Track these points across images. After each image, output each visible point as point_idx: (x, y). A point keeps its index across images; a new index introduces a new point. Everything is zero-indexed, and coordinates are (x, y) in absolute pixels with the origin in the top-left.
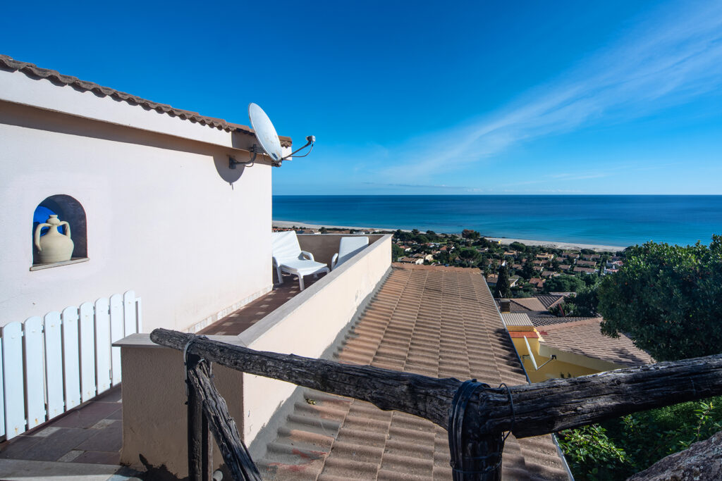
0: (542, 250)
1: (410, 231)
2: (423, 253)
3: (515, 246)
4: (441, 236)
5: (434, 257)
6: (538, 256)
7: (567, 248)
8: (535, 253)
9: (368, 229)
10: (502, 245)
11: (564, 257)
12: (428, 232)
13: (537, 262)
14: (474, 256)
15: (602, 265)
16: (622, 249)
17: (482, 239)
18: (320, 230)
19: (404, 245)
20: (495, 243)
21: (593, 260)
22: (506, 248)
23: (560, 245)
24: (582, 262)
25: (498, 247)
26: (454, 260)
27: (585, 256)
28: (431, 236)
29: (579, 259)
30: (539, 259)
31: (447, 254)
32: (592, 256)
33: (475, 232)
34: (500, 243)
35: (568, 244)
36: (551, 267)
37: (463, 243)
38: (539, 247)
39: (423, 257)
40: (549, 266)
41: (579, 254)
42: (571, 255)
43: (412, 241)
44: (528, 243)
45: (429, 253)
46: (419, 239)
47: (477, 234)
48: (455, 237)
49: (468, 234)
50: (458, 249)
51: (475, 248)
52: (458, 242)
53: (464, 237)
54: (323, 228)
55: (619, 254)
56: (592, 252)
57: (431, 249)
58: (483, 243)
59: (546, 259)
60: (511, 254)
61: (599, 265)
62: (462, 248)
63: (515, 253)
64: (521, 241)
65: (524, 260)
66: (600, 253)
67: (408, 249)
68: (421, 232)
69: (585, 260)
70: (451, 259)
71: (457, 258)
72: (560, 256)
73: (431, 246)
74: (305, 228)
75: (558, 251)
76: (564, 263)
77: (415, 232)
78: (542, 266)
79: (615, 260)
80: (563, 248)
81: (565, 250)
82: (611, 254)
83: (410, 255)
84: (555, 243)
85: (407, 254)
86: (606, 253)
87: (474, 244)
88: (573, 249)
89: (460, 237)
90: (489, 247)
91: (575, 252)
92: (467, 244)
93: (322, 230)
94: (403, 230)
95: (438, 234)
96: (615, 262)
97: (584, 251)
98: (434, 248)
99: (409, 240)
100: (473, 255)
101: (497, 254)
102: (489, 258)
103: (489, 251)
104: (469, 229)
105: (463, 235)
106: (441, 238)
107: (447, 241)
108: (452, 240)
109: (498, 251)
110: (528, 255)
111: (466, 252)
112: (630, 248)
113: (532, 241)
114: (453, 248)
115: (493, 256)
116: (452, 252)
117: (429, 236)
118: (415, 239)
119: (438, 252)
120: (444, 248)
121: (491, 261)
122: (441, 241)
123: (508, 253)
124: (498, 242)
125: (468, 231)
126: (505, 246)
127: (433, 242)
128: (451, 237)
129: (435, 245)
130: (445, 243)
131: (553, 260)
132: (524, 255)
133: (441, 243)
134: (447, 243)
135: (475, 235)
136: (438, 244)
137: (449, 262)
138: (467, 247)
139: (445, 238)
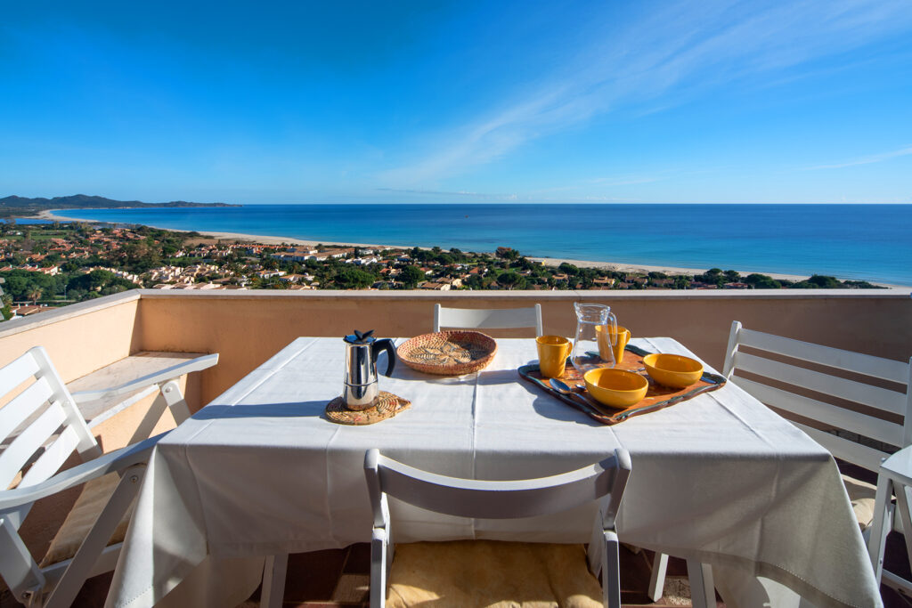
0: (600, 273)
1: (430, 249)
2: (449, 276)
3: (565, 268)
4: (468, 255)
5: (463, 282)
6: (595, 281)
7: (630, 271)
8: (592, 277)
9: (376, 246)
10: (548, 267)
11: (628, 282)
12: (452, 250)
14: (517, 281)
16: (701, 272)
17: (521, 260)
18: (316, 248)
19: (423, 266)
20: (538, 264)
21: (666, 286)
22: (553, 271)
23: (620, 268)
25: (543, 269)
26: (489, 286)
27: (655, 281)
28: (456, 255)
29: (648, 285)
30: (597, 285)
31: (479, 278)
32: (665, 281)
33: (513, 251)
34: (543, 264)
35: (631, 266)
37: (497, 264)
38: (594, 269)
39: (450, 281)
41: (647, 278)
42: (637, 279)
43: (433, 260)
44: (579, 264)
45: (456, 277)
46: (442, 259)
47: (516, 253)
48: (486, 256)
49: (504, 252)
50: (493, 272)
51: (512, 270)
52: (491, 262)
53: (498, 257)
54: (320, 245)
55: (697, 278)
56: (662, 276)
57: (458, 271)
58: (523, 264)
59: (606, 285)
60: (561, 278)
62: (499, 272)
63: (566, 276)
64: (571, 262)
65: (578, 286)
66: (673, 277)
67: (429, 272)
68: (444, 251)
69: (655, 286)
70: (485, 282)
71: (494, 284)
72: (623, 281)
73: (458, 268)
74: (297, 245)
75: (620, 275)
77: (436, 250)
80: (625, 271)
81: (628, 274)
82: (687, 278)
83: (433, 280)
84: (613, 265)
85: (429, 278)
86: (681, 277)
87: (512, 266)
88: (638, 272)
89: (493, 257)
90: (532, 269)
91: (642, 275)
92: (503, 266)
93: (319, 248)
94: (421, 248)
95: (464, 253)
97: (652, 275)
98: (462, 270)
99: (429, 260)
100: (515, 279)
101: (543, 278)
102: (534, 283)
103: (533, 275)
104: (505, 247)
105: (497, 253)
106: (469, 257)
107: (478, 261)
108: (484, 261)
109: (544, 275)
110: (584, 279)
111: (507, 275)
112: (714, 272)
113: (584, 262)
114: (486, 270)
115: (538, 280)
116: (484, 276)
117: (454, 255)
118: (436, 259)
119: (468, 276)
120: (475, 271)
121: (537, 288)
122: (469, 262)
123: (557, 278)
124: (541, 263)
125: (503, 249)
126: (552, 268)
127: (460, 263)
128: (482, 257)
129: (463, 266)
130: (475, 264)
131: (615, 285)
132: (578, 280)
133: (470, 264)
134: (477, 264)
135: (513, 254)
136: (466, 266)
137: (482, 288)
138: (504, 270)
139: (474, 257)
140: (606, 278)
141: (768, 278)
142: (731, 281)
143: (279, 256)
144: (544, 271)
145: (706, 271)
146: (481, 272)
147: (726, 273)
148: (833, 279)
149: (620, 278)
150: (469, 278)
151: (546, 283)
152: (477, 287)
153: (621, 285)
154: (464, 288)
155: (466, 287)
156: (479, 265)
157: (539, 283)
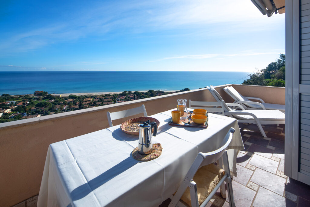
0: (87, 97)
3: (71, 97)
4: (15, 96)
5: (12, 110)
6: (85, 100)
7: (98, 95)
8: (83, 99)
10: (63, 97)
11: (98, 99)
12: (3, 95)
13: (85, 103)
14: (47, 105)
15: (115, 100)
16: (121, 92)
17: (48, 96)
20: (58, 97)
21: (111, 98)
22: (66, 98)
23: (94, 94)
24: (106, 100)
25: (60, 98)
26: (30, 110)
27: (107, 97)
28: (7, 97)
29: (105, 99)
30: (86, 101)
31: (23, 107)
32: (110, 97)
33: (44, 92)
34: (61, 96)
35: (98, 93)
36: (93, 104)
37: (35, 99)
38: (84, 96)
39: (2, 111)
40: (91, 103)
41: (104, 96)
42: (101, 97)
44: (77, 95)
45: (7, 108)
47: (46, 93)
48: (27, 96)
49: (39, 93)
50: (32, 103)
51: (44, 101)
52: (31, 98)
53: (35, 95)
55: (120, 94)
56: (109, 95)
58: (50, 97)
59: (89, 101)
60: (70, 101)
61: (114, 100)
62: (36, 102)
63: (72, 100)
64: (74, 94)
65: (78, 103)
66: (113, 95)
69: (107, 99)
70: (28, 109)
71: (33, 108)
72: (96, 99)
73: (8, 104)
75: (94, 97)
76: (98, 101)
78: (87, 104)
79: (119, 97)
80: (96, 95)
81: (97, 96)
82: (117, 95)
84: (92, 93)
86: (115, 95)
87: (44, 99)
88: (101, 95)
89: (32, 96)
90: (54, 99)
91: (102, 96)
92: (38, 99)
95: (13, 96)
96: (120, 98)
97: (106, 95)
100: (46, 104)
101: (61, 102)
102: (56, 105)
103: (55, 101)
104: (39, 91)
105: (35, 94)
106: (16, 98)
107: (22, 99)
108: (26, 98)
109: (61, 101)
110: (80, 100)
111: (41, 103)
112: (125, 92)
113: (80, 93)
114: (28, 102)
115: (58, 103)
116: (27, 105)
119: (15, 107)
120: (21, 104)
121: (58, 106)
122: (16, 100)
123: (68, 101)
124: (60, 96)
125: (39, 92)
126: (65, 97)
127: (10, 101)
128: (25, 97)
129: (12, 102)
130: (20, 100)
131: (92, 101)
132: (77, 101)
133: (17, 101)
134: (22, 100)
135: (44, 94)
136: (14, 102)
137: (26, 111)
138: (39, 101)
139: (20, 97)
141: (139, 92)
142: (130, 94)
144: (61, 99)
145: (123, 92)
146: (24, 104)
147: (128, 92)
148: (153, 90)
150: (17, 107)
151: (62, 104)
152: (22, 112)
153: (95, 100)
154: (13, 113)
155: (14, 112)
156: (23, 101)
157: (59, 105)
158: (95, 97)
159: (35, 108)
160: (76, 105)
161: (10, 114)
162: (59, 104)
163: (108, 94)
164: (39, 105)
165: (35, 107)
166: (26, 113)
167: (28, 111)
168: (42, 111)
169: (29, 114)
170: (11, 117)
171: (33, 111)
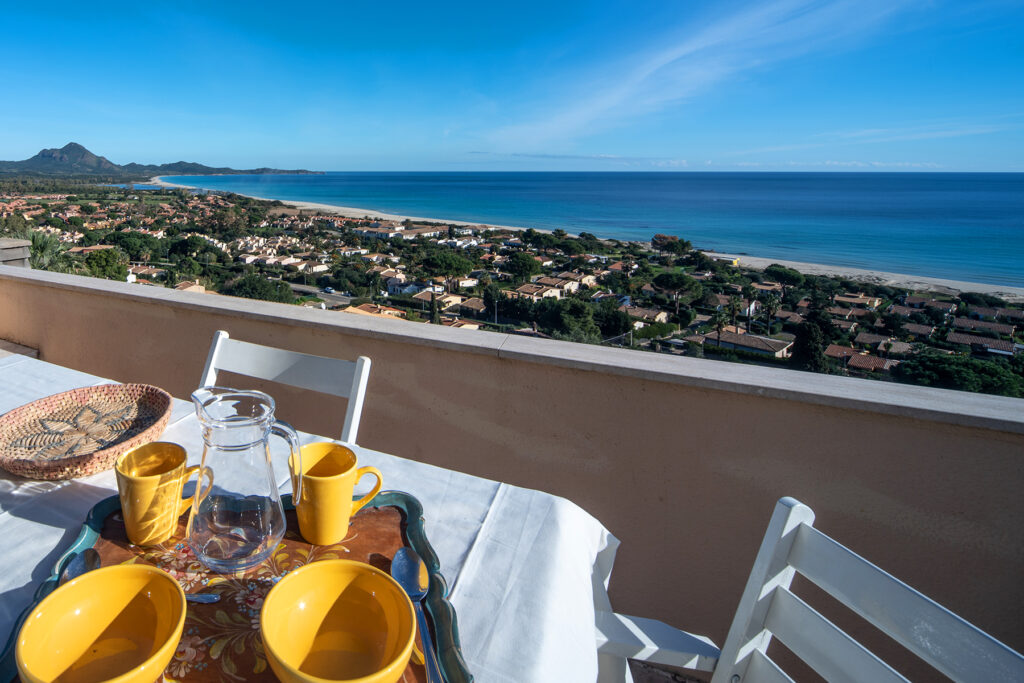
0: (847, 286)
1: (550, 233)
2: (576, 271)
3: (774, 273)
4: (607, 243)
5: (598, 280)
6: (837, 298)
7: (916, 287)
8: (830, 291)
9: (476, 225)
10: (744, 270)
11: (912, 305)
12: (582, 235)
13: (837, 310)
14: (686, 287)
17: (696, 255)
18: (403, 224)
19: (539, 254)
20: (726, 265)
21: (1003, 320)
22: (754, 276)
23: (892, 280)
24: (964, 322)
25: (734, 272)
26: (639, 289)
27: (975, 310)
28: (589, 242)
29: (958, 314)
30: (842, 305)
31: (624, 277)
32: (1000, 312)
33: (681, 241)
34: (735, 263)
36: (879, 323)
37: (654, 259)
38: (836, 279)
39: (578, 278)
40: (873, 322)
41: (957, 302)
43: (553, 248)
44: (804, 268)
45: (588, 273)
46: (567, 247)
47: (685, 245)
48: (635, 246)
49: (665, 242)
50: (646, 270)
51: (679, 270)
52: (643, 256)
53: (655, 248)
54: (407, 220)
56: (993, 302)
57: (591, 265)
58: (699, 262)
59: (861, 306)
60: (770, 288)
62: (657, 270)
63: (778, 286)
64: (788, 264)
65: (803, 304)
67: (548, 263)
68: (569, 235)
69: (976, 317)
70: (633, 286)
71: (647, 287)
72: (900, 303)
73: (591, 261)
74: (381, 220)
75: (892, 292)
76: (914, 318)
77: (559, 233)
78: (851, 320)
80: (904, 286)
81: (911, 292)
83: (554, 274)
84: (877, 274)
85: (547, 271)
87: (679, 263)
88: (934, 290)
89: (647, 248)
90: (713, 270)
91: (943, 296)
92: (663, 262)
93: (406, 224)
94: (537, 230)
95: (601, 240)
97: (969, 298)
98: (597, 264)
99: (547, 247)
100: (683, 284)
101: (733, 286)
102: (717, 291)
103: (714, 279)
104: (667, 235)
105: (655, 244)
106: (609, 247)
107: (622, 253)
108: (632, 252)
109: (736, 280)
110: (813, 293)
111: (669, 276)
113: (815, 266)
114: (636, 266)
115: (724, 288)
116: (632, 275)
117: (587, 243)
118: (559, 246)
119: (605, 272)
120: (618, 266)
121: (722, 300)
122: (609, 253)
123: (761, 287)
124: (731, 263)
125: (664, 238)
126: (751, 271)
127: (595, 253)
128: (628, 247)
129: (598, 258)
130: (617, 256)
131: (880, 310)
132: (802, 294)
133: (610, 256)
134: (621, 256)
135: (680, 247)
136: (604, 258)
137: (628, 291)
138: (665, 268)
139: (616, 247)
140: (861, 296)
143: (362, 232)
144: (736, 275)
146: (626, 269)
149: (891, 297)
150: (608, 275)
151: (739, 294)
152: (620, 290)
153: (894, 309)
154: (599, 289)
155: (603, 288)
156: (623, 258)
157: (726, 293)
158: (896, 295)
159: (652, 289)
160: (795, 308)
161: (592, 291)
162: (728, 291)
163: (985, 296)
164: (663, 281)
165: (652, 286)
166: (628, 297)
167: (634, 292)
168: (672, 303)
169: (636, 304)
170: (594, 300)
171: (648, 296)
